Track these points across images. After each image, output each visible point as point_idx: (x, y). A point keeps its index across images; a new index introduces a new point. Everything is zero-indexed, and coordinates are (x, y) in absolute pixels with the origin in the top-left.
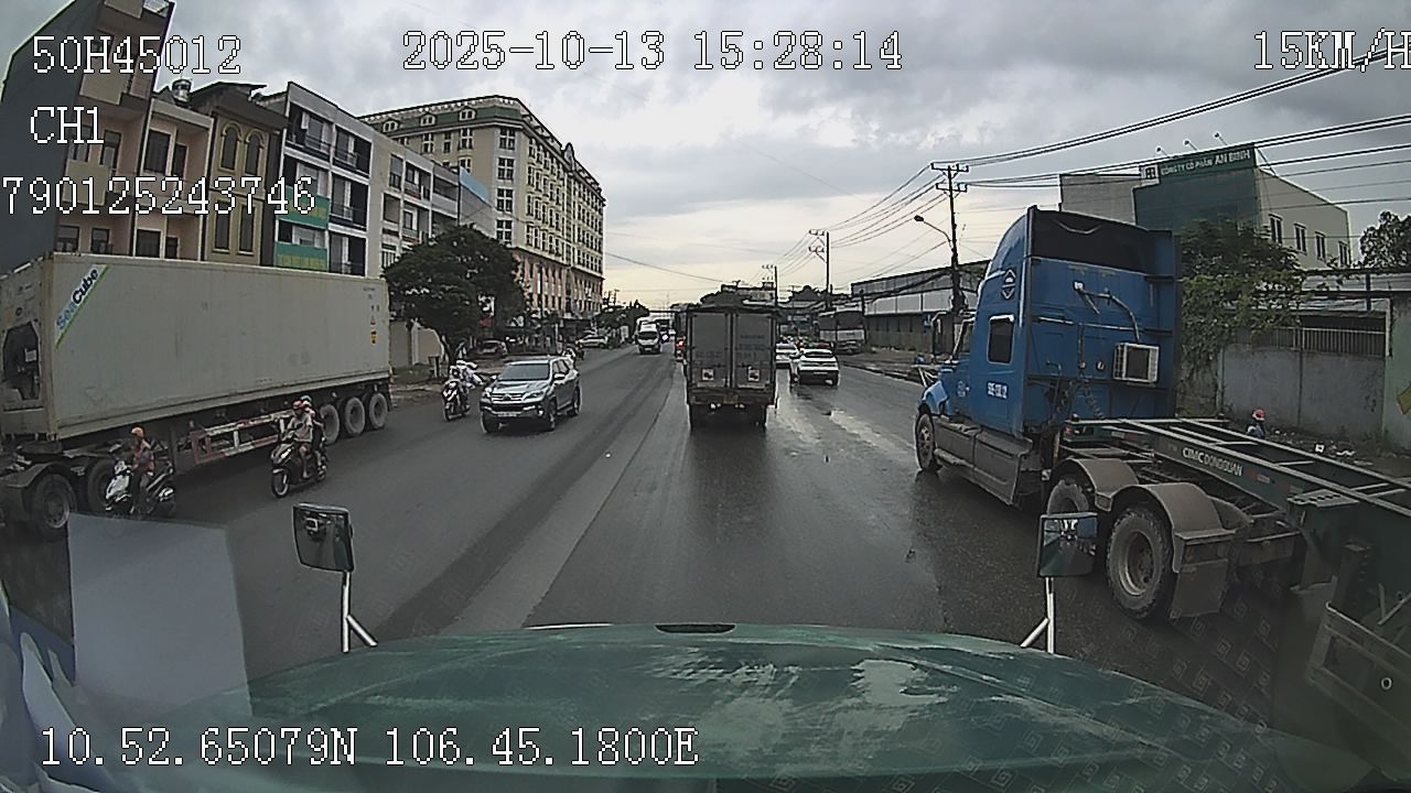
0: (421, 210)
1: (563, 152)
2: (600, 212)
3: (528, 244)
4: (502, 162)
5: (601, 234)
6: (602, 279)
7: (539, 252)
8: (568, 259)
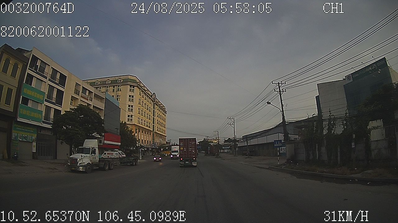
1: (152, 95)
2: (165, 116)
3: (138, 123)
4: (130, 96)
6: (166, 136)
8: (153, 129)
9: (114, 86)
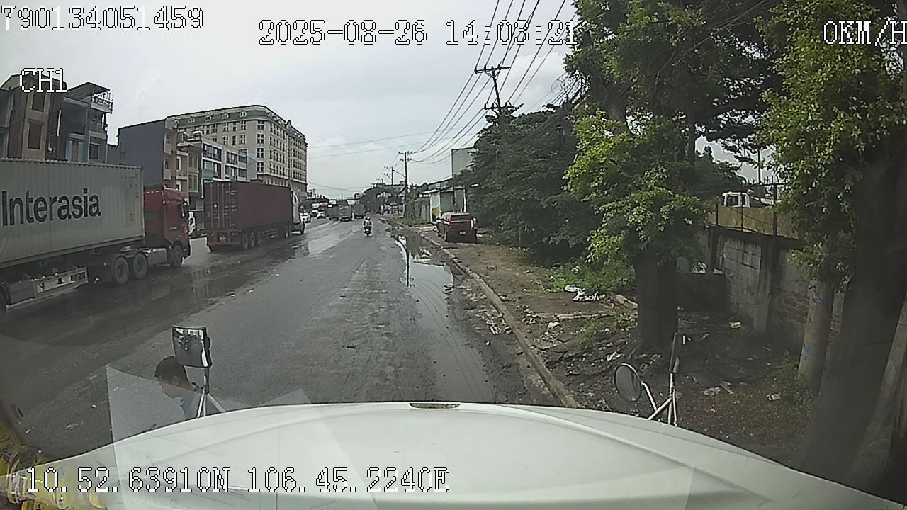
0: (235, 168)
1: (286, 125)
2: (305, 151)
3: (271, 172)
4: (259, 135)
5: (305, 161)
6: (306, 184)
7: (275, 175)
8: (289, 176)
9: (235, 123)
